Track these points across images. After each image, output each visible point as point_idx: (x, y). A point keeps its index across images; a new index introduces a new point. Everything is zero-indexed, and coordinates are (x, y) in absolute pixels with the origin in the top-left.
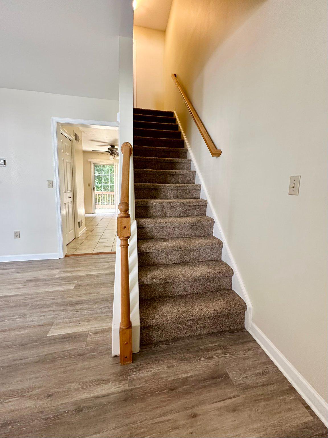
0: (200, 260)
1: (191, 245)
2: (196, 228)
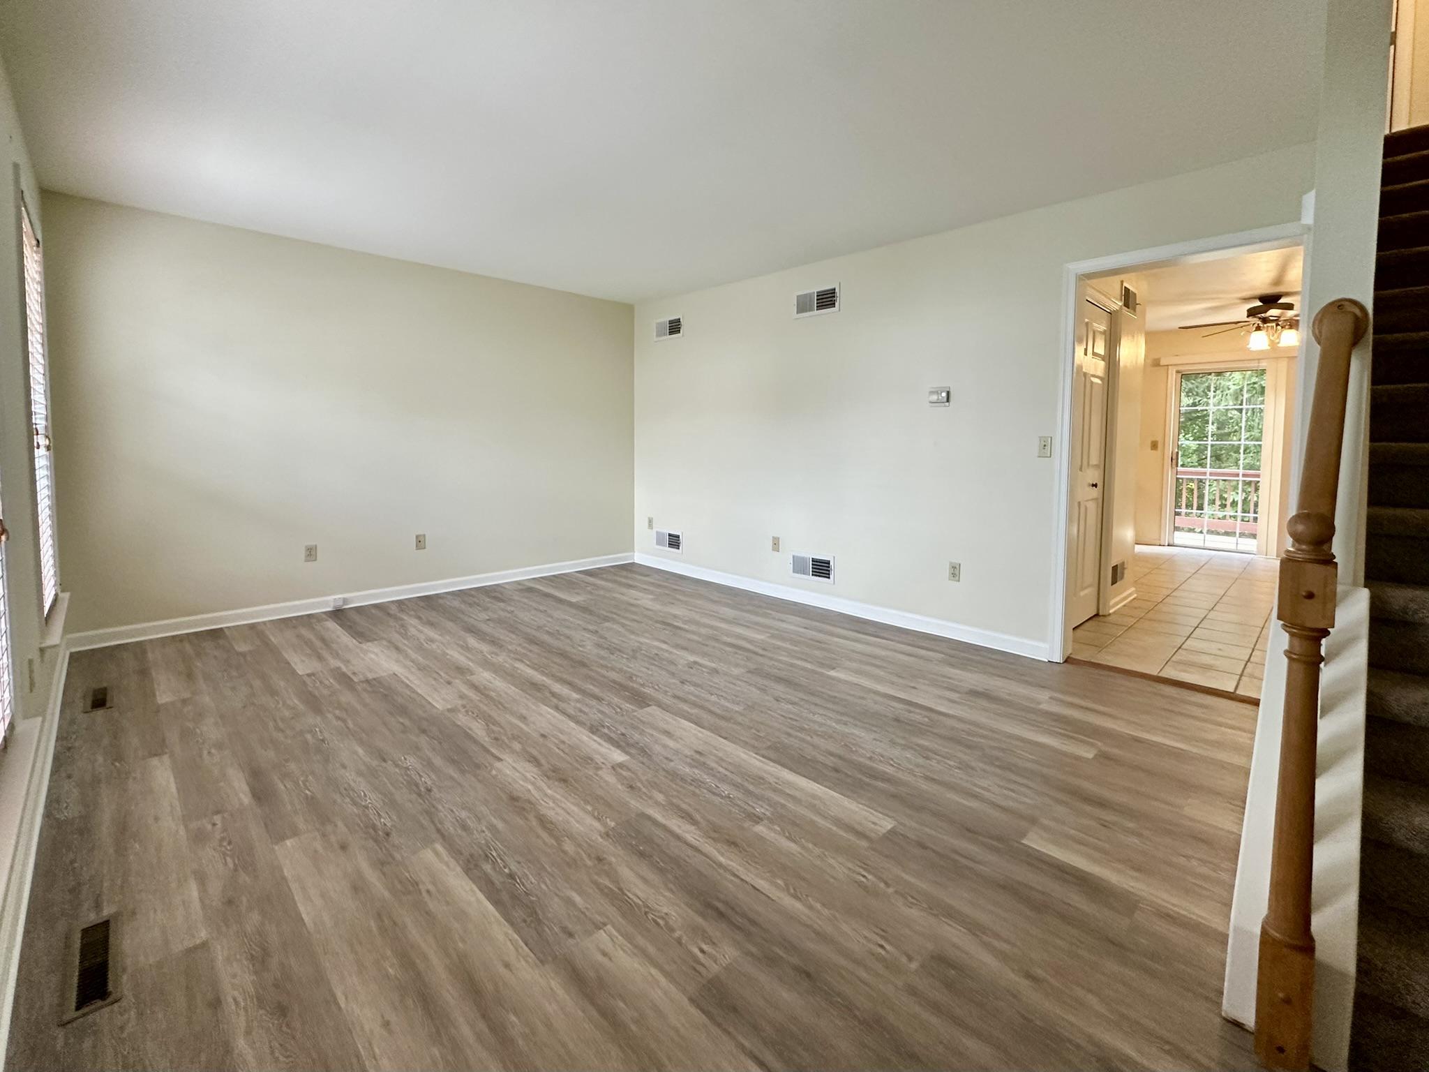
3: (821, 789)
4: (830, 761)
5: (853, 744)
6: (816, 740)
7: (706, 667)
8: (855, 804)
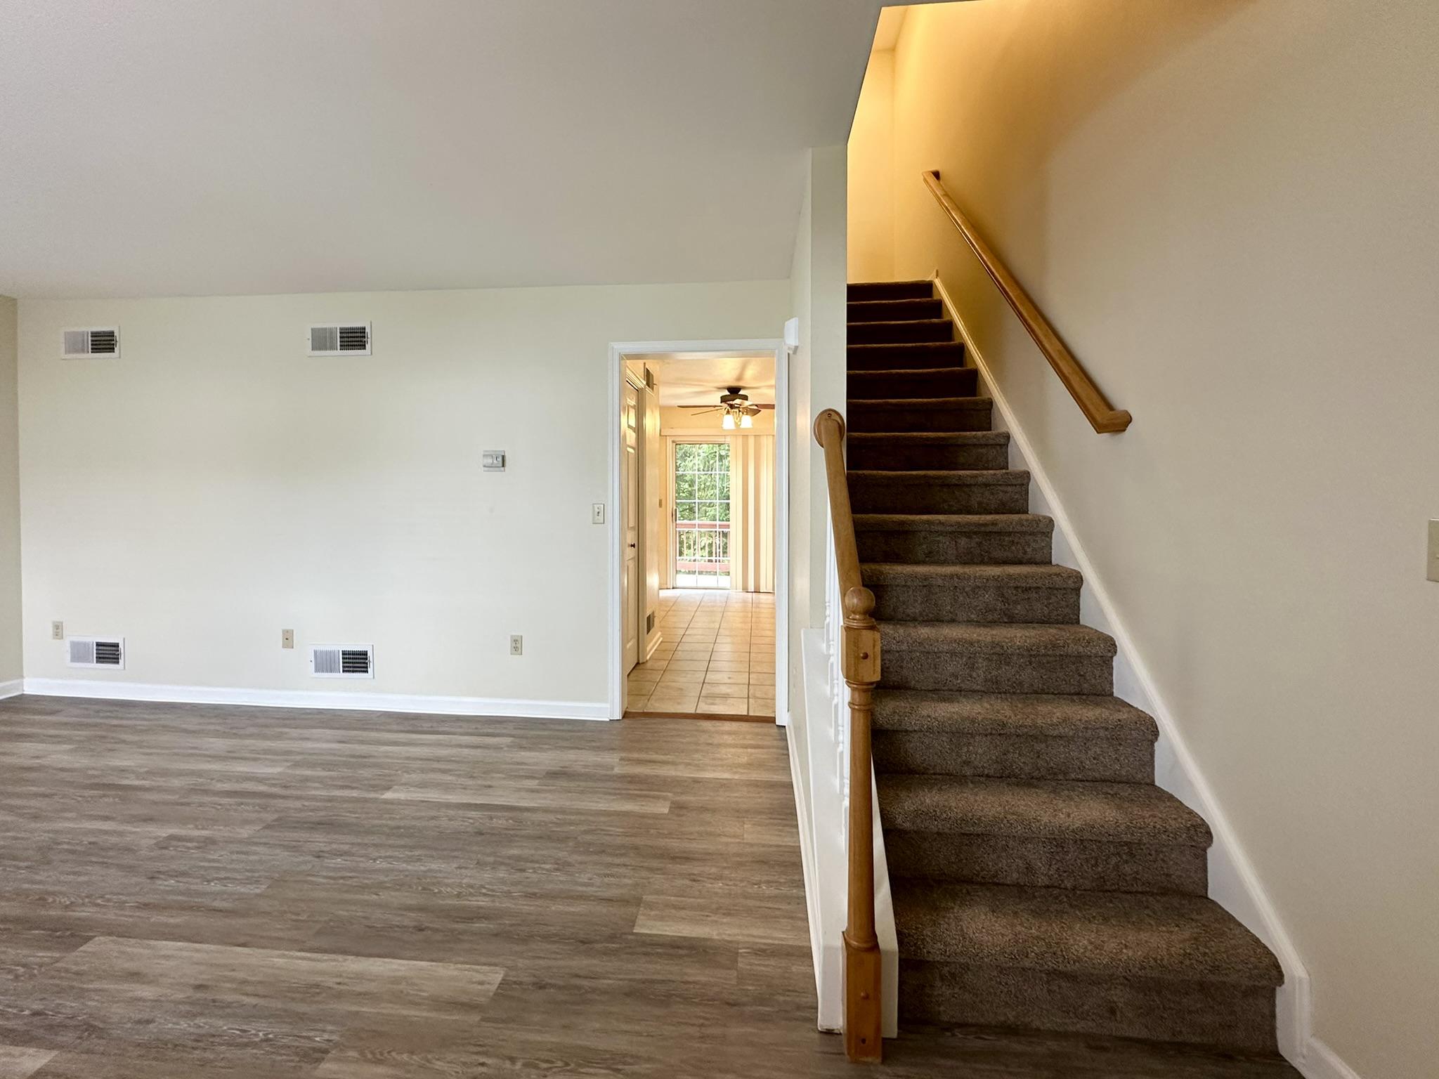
0: (1073, 776)
1: (1039, 722)
2: (1048, 663)
3: (403, 965)
4: (409, 919)
5: (434, 884)
6: (384, 896)
7: (190, 840)
8: (452, 966)
